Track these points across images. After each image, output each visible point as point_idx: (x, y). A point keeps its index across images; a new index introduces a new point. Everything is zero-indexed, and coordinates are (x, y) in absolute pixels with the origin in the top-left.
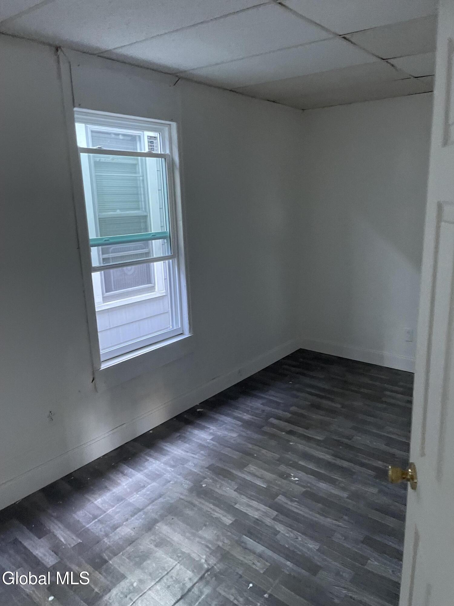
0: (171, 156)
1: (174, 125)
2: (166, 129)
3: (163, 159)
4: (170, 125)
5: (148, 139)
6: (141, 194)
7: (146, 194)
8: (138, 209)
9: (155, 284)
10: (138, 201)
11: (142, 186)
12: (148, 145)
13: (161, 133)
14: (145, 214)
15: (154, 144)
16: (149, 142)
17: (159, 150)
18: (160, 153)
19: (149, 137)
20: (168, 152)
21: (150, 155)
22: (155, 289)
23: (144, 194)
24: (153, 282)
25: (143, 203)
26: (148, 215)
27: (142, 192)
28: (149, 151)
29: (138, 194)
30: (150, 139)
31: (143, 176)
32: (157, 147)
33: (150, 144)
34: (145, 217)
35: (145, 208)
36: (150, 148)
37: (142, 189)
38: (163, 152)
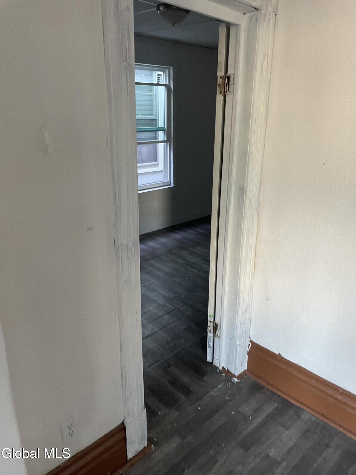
0: (169, 86)
1: (172, 68)
2: (167, 71)
3: (165, 87)
4: (169, 68)
5: (157, 76)
6: (154, 105)
7: (157, 106)
8: (152, 115)
9: (159, 162)
10: (152, 110)
11: (155, 100)
12: (157, 79)
13: (164, 73)
14: (155, 118)
15: (161, 79)
16: (157, 77)
17: (162, 82)
18: (163, 84)
19: (158, 75)
20: (168, 83)
21: (158, 84)
22: (159, 165)
23: (156, 105)
24: (158, 161)
25: (155, 111)
26: (158, 119)
27: (155, 104)
28: (157, 83)
29: (152, 105)
30: (159, 76)
31: (156, 94)
32: (162, 80)
33: (158, 78)
34: (156, 120)
35: (156, 115)
36: (158, 80)
37: (155, 102)
38: (165, 83)
